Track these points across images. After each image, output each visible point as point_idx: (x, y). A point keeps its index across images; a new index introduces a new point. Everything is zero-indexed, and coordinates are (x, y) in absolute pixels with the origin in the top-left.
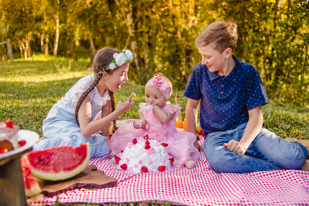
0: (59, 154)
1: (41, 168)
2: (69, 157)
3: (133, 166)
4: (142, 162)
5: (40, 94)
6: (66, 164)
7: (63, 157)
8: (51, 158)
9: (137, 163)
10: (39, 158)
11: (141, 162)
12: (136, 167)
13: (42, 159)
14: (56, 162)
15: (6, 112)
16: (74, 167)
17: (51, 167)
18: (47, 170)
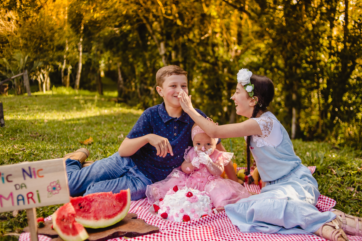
0: (99, 201)
1: (82, 215)
2: (109, 204)
3: (174, 215)
4: (184, 211)
5: (65, 134)
6: (106, 211)
7: (103, 204)
8: (92, 205)
9: (178, 212)
10: (80, 205)
11: (182, 211)
12: (177, 215)
13: (83, 206)
14: (97, 209)
15: (33, 155)
16: (115, 215)
17: (92, 214)
18: (88, 218)
